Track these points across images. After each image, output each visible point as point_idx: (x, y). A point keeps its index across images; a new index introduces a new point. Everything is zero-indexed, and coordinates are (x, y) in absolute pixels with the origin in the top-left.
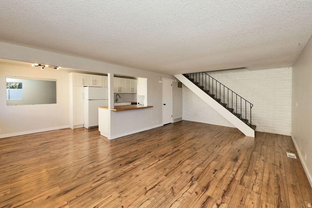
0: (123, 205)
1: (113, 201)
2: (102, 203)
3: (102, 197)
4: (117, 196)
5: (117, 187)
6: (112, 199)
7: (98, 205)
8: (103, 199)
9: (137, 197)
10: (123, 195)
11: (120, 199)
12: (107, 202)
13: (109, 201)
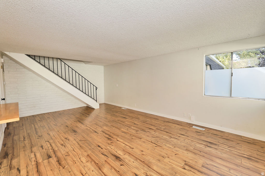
0: (174, 155)
1: (173, 160)
2: (178, 166)
3: (173, 167)
4: (168, 159)
5: (159, 160)
6: (171, 161)
7: (180, 167)
8: (174, 166)
9: (165, 149)
10: (166, 155)
11: (170, 157)
12: (176, 163)
13: (174, 162)
